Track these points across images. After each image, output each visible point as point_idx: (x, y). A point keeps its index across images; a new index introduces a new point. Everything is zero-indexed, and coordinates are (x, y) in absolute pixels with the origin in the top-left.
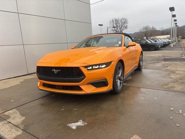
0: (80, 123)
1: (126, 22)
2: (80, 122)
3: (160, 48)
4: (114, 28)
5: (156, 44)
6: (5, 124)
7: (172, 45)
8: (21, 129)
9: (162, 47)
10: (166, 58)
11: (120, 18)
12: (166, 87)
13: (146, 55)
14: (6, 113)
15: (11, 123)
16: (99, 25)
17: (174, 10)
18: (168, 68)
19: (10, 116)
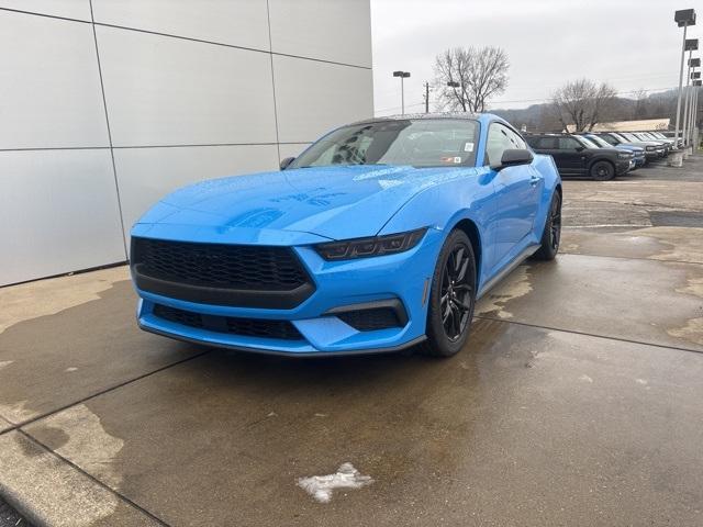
0: (346, 478)
1: (499, 63)
2: (345, 472)
3: (632, 169)
4: (450, 88)
5: (617, 153)
6: (50, 466)
7: (678, 159)
8: (110, 490)
9: (639, 165)
10: (660, 209)
11: (479, 48)
12: (676, 333)
13: (579, 197)
14: (51, 422)
15: (71, 464)
16: (396, 74)
17: (692, 22)
18: (676, 254)
19: (67, 431)
